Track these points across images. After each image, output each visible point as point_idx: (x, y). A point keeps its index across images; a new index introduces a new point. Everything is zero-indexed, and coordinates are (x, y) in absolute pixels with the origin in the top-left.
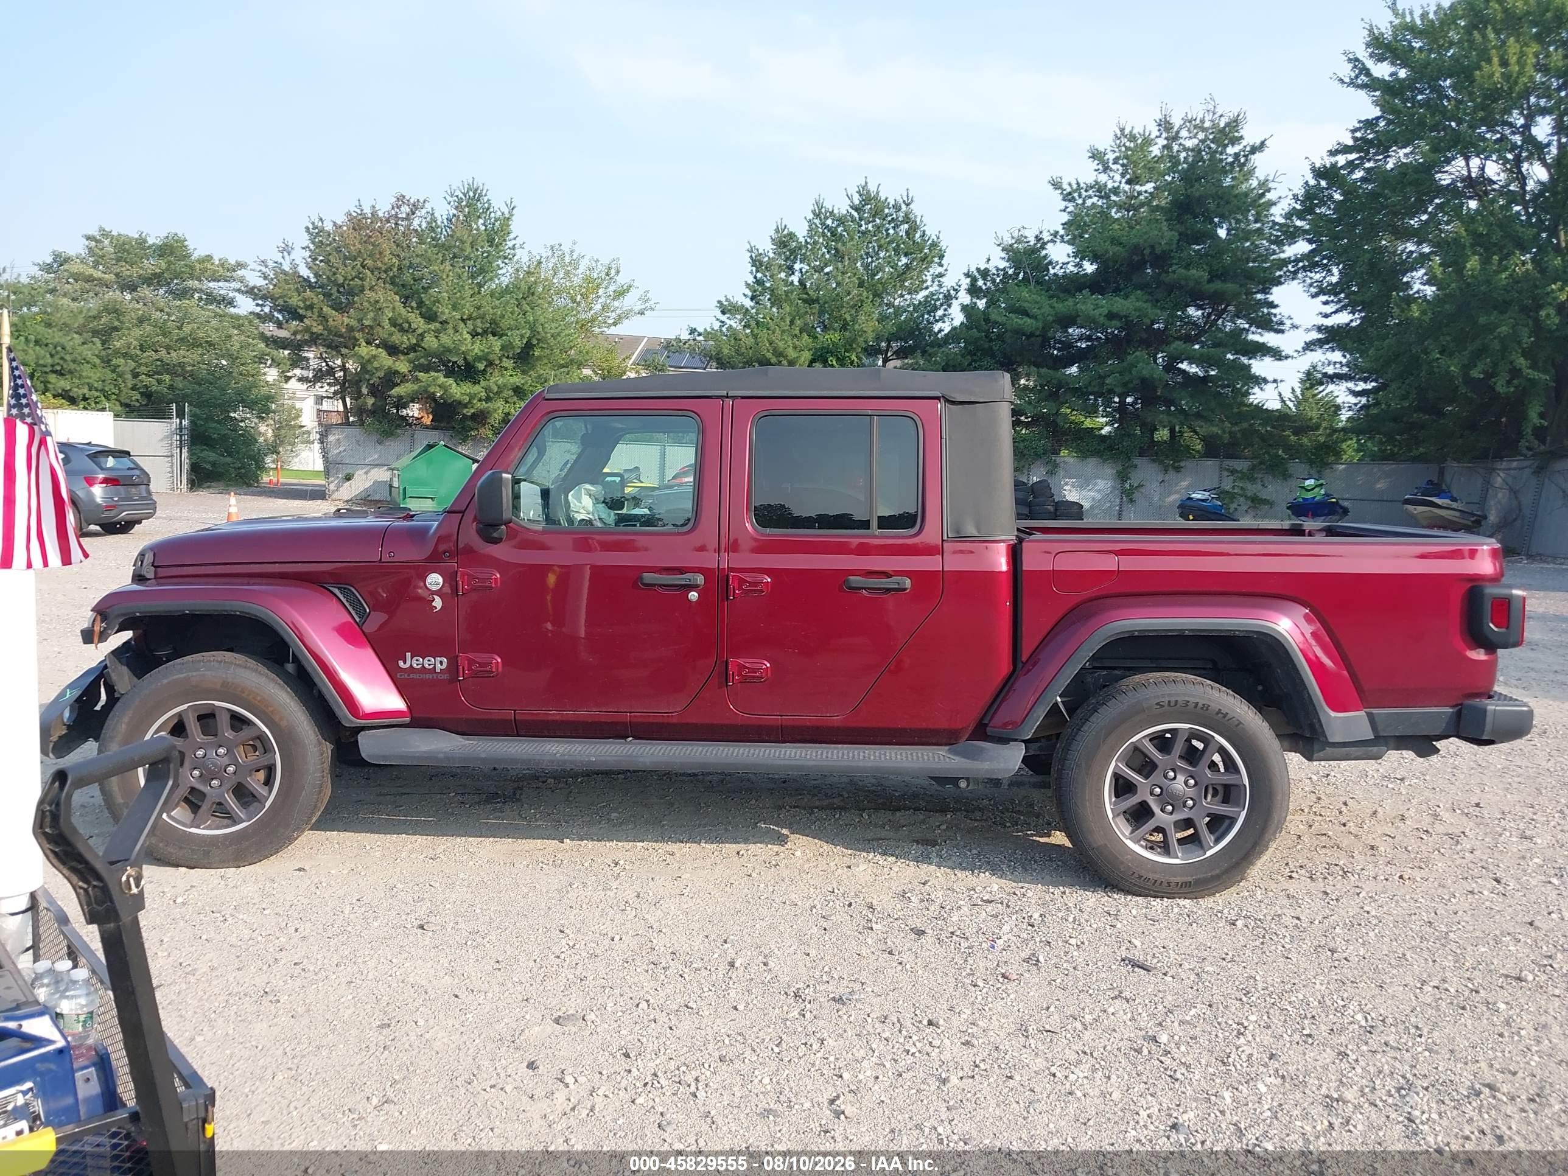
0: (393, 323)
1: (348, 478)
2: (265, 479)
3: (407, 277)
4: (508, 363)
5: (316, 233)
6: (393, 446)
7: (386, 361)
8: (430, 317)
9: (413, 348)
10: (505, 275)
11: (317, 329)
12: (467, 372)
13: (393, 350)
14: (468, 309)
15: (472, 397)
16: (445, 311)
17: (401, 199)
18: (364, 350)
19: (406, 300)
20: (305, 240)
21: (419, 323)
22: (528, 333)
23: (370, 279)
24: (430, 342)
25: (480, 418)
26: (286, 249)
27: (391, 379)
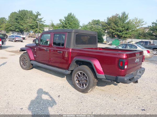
0: (114, 27)
1: (108, 42)
2: (104, 42)
3: (116, 22)
4: (125, 31)
5: (108, 18)
6: (113, 39)
7: (112, 30)
8: (117, 26)
9: (115, 29)
10: (127, 21)
11: (107, 28)
12: (120, 32)
13: (114, 30)
14: (122, 25)
15: (120, 34)
16: (119, 25)
17: (116, 14)
18: (110, 30)
19: (115, 24)
20: (107, 19)
21: (116, 27)
22: (127, 27)
23: (112, 22)
24: (117, 29)
25: (121, 36)
26: (105, 20)
27: (113, 32)
